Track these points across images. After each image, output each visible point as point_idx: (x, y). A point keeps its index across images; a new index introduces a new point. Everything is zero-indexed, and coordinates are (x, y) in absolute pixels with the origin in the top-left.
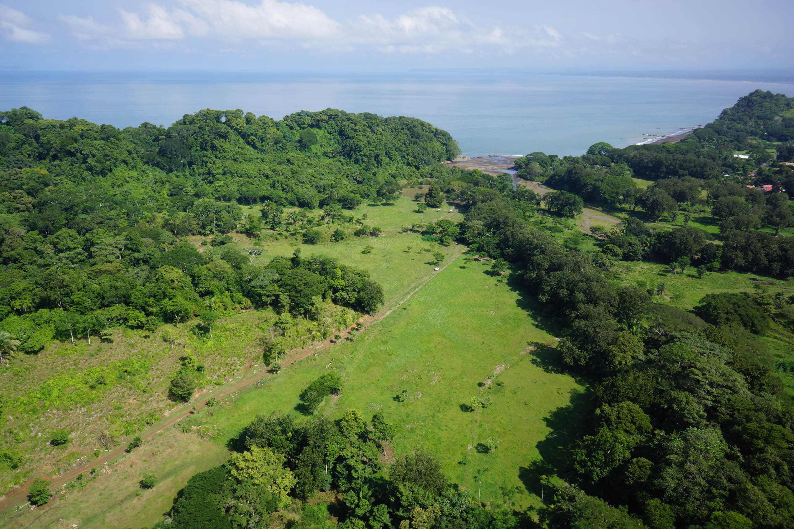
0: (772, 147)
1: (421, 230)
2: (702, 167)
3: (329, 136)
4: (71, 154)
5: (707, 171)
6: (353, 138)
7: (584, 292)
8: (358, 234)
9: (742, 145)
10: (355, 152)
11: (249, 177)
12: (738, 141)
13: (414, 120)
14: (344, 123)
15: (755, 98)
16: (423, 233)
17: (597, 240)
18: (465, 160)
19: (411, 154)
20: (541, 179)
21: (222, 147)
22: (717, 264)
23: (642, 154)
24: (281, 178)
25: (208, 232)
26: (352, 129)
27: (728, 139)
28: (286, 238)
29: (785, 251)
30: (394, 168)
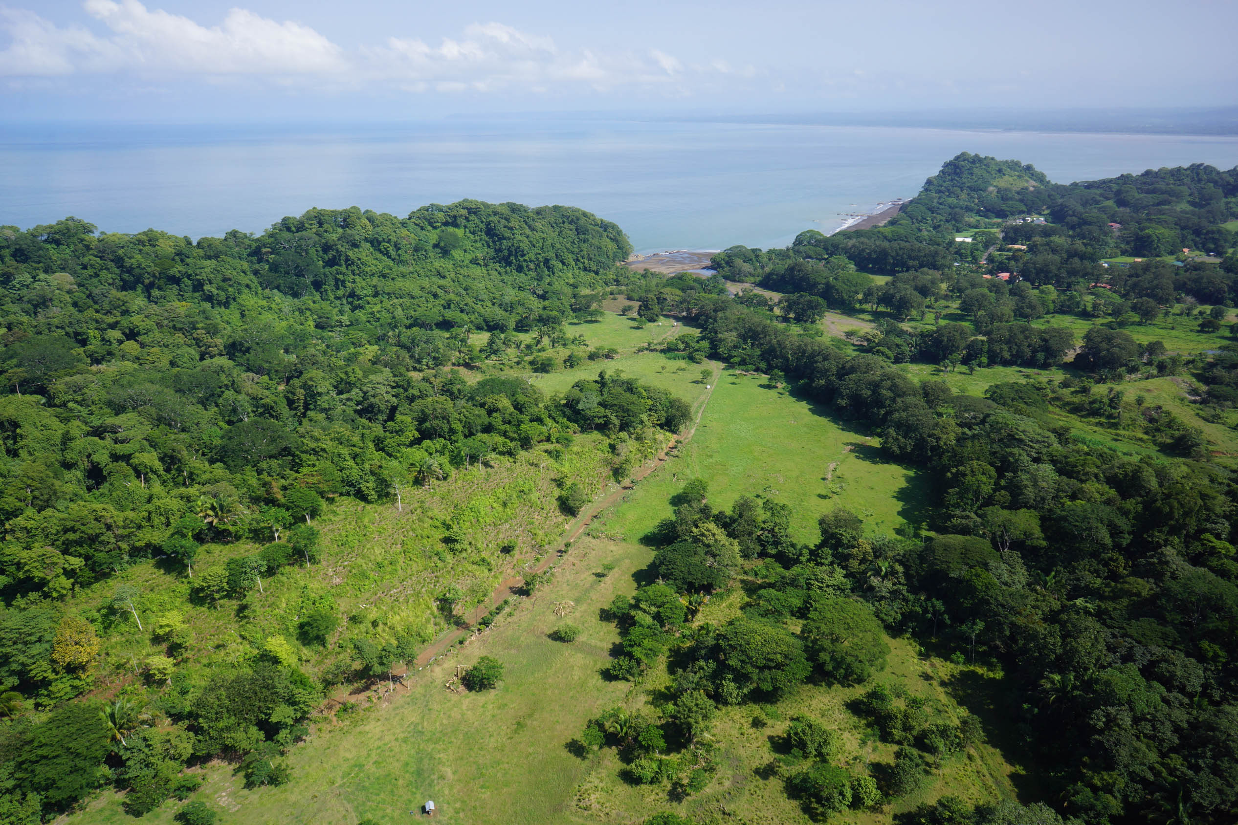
0: (993, 225)
1: (659, 347)
2: (934, 257)
3: (472, 236)
4: (175, 280)
5: (940, 261)
6: (509, 238)
7: (890, 389)
8: (592, 357)
9: (960, 226)
10: (516, 256)
11: (413, 298)
12: (956, 221)
13: (575, 210)
14: (491, 219)
15: (963, 163)
16: (662, 351)
17: (853, 345)
18: (640, 259)
19: (586, 256)
20: (753, 279)
21: (359, 259)
22: (985, 360)
23: (862, 243)
24: (452, 296)
25: (425, 367)
26: (505, 227)
27: (944, 219)
28: (511, 367)
29: (1045, 340)
30: (570, 275)
